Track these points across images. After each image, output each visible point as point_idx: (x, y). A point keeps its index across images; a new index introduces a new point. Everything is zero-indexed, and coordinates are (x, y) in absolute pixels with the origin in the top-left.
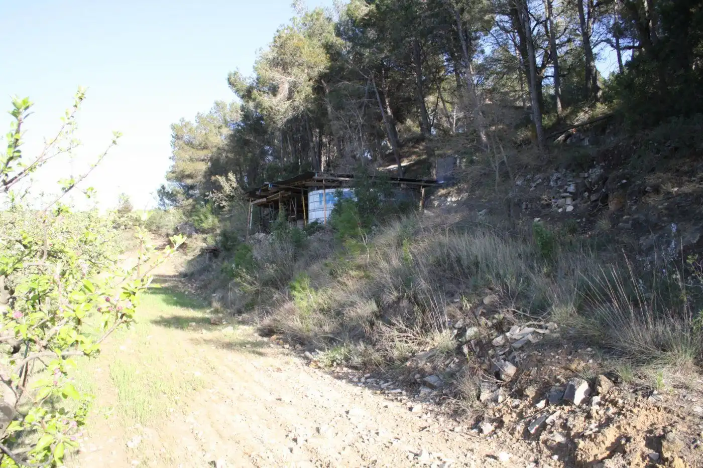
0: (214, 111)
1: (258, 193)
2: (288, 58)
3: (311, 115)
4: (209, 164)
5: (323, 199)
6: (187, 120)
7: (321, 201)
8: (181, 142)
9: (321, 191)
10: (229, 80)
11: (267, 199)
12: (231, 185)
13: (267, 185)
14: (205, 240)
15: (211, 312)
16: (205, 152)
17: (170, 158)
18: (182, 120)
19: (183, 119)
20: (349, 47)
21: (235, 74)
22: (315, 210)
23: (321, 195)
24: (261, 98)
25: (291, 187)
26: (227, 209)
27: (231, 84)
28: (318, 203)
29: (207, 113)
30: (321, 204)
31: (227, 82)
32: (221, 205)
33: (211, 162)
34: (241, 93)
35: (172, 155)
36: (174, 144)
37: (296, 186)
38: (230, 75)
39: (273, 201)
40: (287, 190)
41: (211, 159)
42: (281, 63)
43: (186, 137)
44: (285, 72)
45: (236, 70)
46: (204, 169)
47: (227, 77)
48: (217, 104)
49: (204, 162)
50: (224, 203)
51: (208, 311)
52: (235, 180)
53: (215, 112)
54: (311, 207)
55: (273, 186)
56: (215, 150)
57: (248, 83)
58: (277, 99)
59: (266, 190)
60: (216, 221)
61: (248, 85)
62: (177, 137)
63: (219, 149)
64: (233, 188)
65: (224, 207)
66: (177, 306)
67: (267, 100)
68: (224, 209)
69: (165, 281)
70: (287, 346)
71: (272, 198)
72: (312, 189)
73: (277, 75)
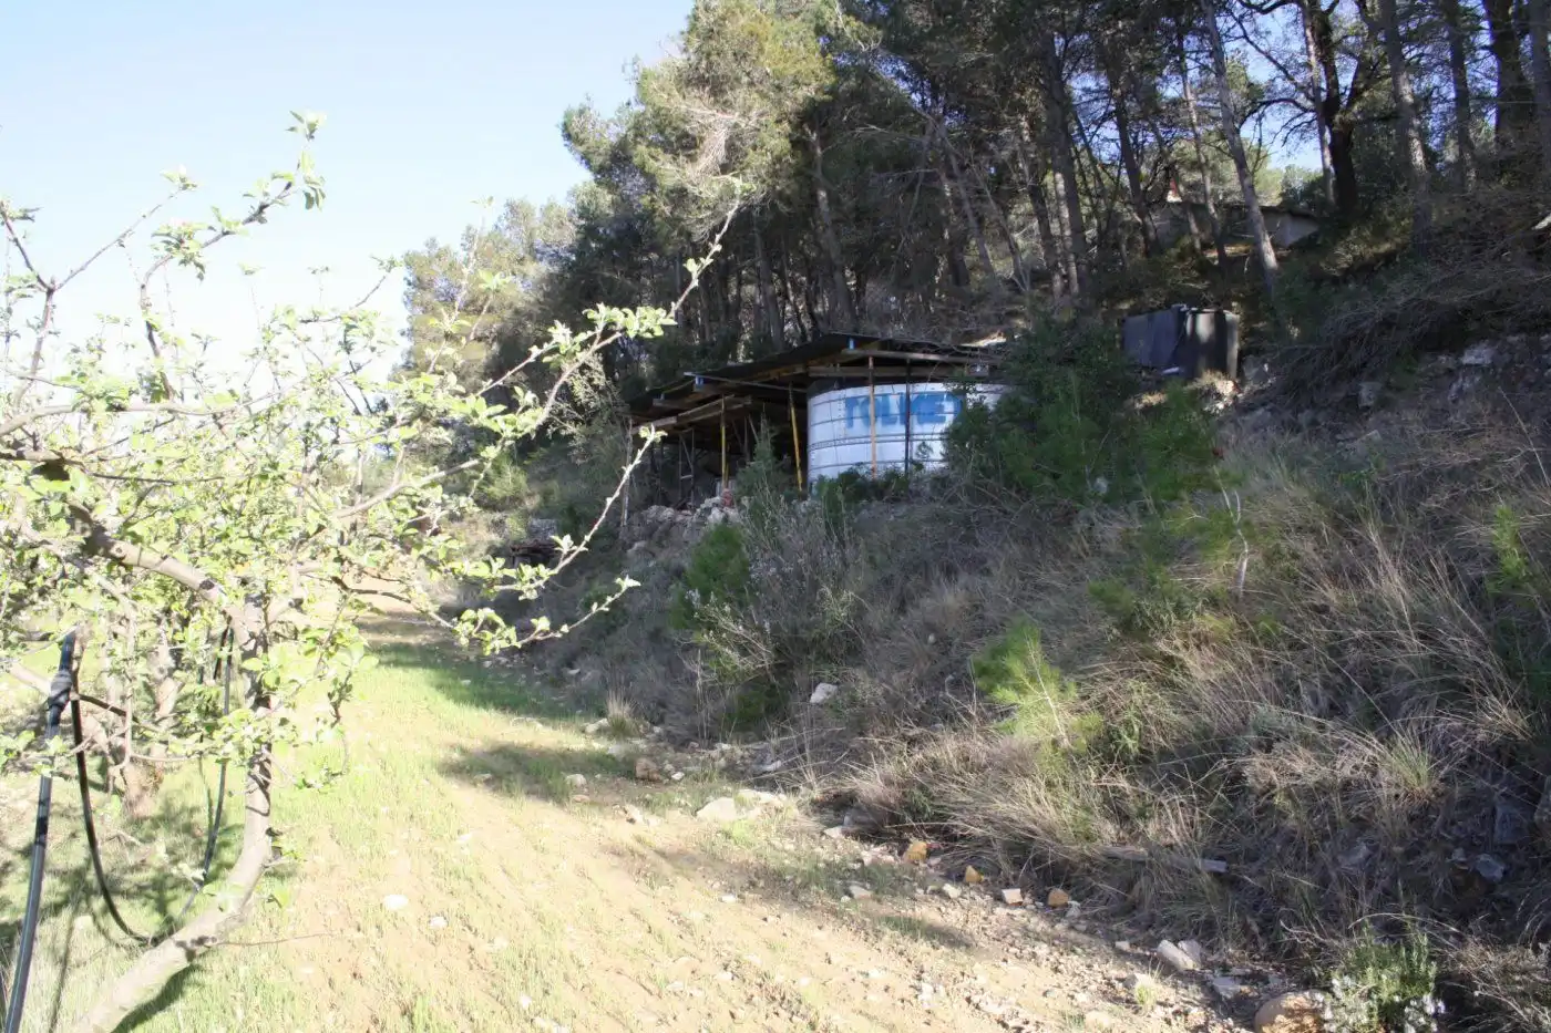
0: (506, 223)
1: (657, 403)
2: (724, 66)
3: (783, 208)
4: (495, 347)
5: (857, 412)
6: (441, 244)
7: (850, 419)
8: (428, 296)
9: (850, 392)
10: (566, 126)
11: (678, 420)
12: (590, 380)
13: (688, 378)
14: (498, 526)
15: (600, 731)
16: (484, 318)
17: (403, 334)
18: (432, 243)
19: (433, 240)
20: (876, 40)
21: (581, 112)
22: (826, 444)
23: (851, 403)
24: (656, 164)
25: (755, 383)
26: (579, 441)
27: (569, 136)
28: (843, 424)
29: (489, 227)
30: (851, 425)
31: (559, 133)
32: (563, 433)
33: (500, 342)
34: (597, 161)
35: (406, 326)
36: (410, 301)
37: (769, 382)
38: (568, 115)
39: (691, 424)
40: (741, 392)
41: (499, 337)
42: (708, 81)
43: (441, 284)
44: (716, 102)
45: (586, 102)
46: (484, 360)
47: (561, 120)
48: (513, 208)
49: (483, 344)
50: (571, 429)
51: (591, 728)
52: (600, 369)
53: (508, 227)
54: (817, 433)
55: (706, 381)
56: (508, 314)
57: (612, 136)
58: (699, 168)
59: (688, 391)
60: (522, 479)
61: (614, 140)
62: (419, 284)
63: (517, 312)
64: (596, 388)
65: (571, 437)
66: (485, 707)
67: (670, 171)
68: (571, 444)
69: (411, 629)
70: (1012, 895)
71: (693, 415)
72: (826, 385)
73: (696, 109)
